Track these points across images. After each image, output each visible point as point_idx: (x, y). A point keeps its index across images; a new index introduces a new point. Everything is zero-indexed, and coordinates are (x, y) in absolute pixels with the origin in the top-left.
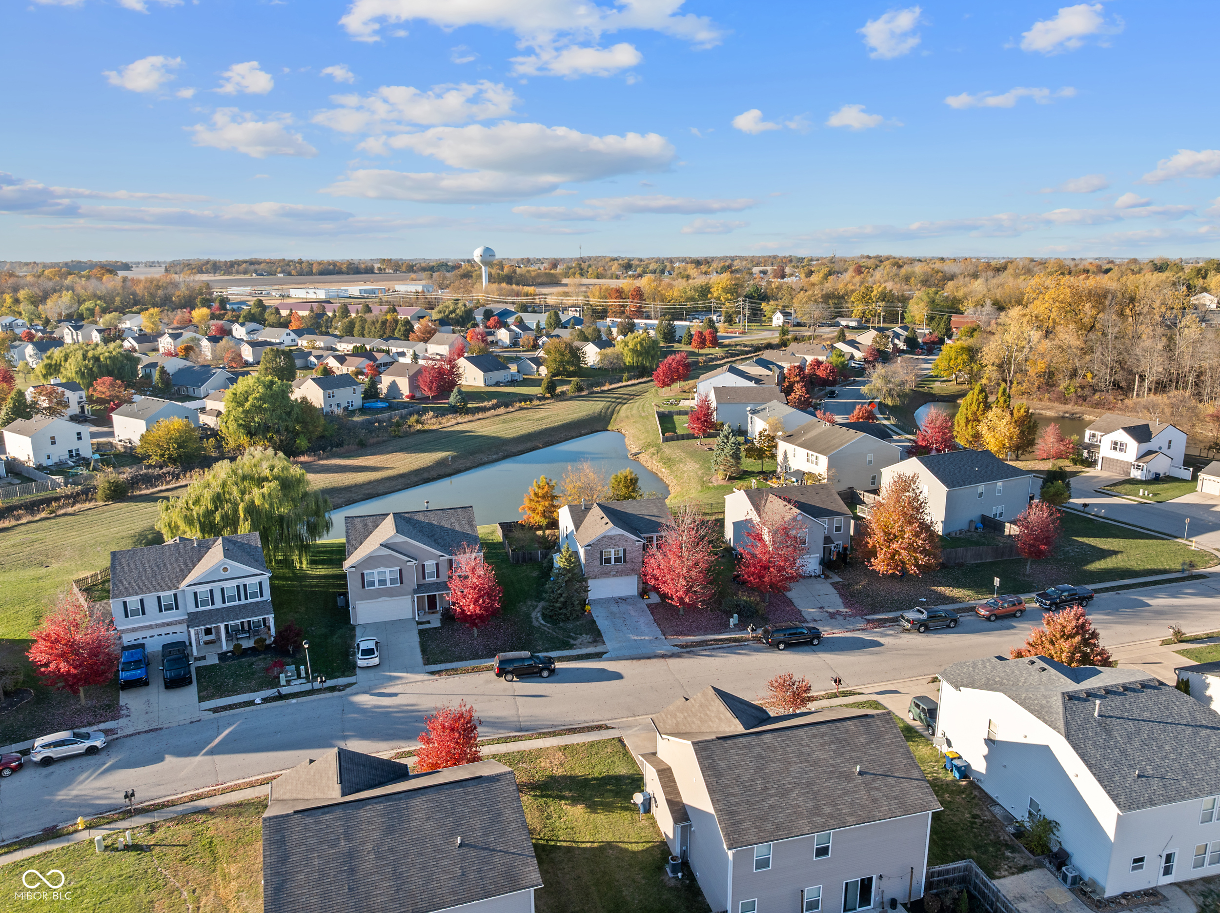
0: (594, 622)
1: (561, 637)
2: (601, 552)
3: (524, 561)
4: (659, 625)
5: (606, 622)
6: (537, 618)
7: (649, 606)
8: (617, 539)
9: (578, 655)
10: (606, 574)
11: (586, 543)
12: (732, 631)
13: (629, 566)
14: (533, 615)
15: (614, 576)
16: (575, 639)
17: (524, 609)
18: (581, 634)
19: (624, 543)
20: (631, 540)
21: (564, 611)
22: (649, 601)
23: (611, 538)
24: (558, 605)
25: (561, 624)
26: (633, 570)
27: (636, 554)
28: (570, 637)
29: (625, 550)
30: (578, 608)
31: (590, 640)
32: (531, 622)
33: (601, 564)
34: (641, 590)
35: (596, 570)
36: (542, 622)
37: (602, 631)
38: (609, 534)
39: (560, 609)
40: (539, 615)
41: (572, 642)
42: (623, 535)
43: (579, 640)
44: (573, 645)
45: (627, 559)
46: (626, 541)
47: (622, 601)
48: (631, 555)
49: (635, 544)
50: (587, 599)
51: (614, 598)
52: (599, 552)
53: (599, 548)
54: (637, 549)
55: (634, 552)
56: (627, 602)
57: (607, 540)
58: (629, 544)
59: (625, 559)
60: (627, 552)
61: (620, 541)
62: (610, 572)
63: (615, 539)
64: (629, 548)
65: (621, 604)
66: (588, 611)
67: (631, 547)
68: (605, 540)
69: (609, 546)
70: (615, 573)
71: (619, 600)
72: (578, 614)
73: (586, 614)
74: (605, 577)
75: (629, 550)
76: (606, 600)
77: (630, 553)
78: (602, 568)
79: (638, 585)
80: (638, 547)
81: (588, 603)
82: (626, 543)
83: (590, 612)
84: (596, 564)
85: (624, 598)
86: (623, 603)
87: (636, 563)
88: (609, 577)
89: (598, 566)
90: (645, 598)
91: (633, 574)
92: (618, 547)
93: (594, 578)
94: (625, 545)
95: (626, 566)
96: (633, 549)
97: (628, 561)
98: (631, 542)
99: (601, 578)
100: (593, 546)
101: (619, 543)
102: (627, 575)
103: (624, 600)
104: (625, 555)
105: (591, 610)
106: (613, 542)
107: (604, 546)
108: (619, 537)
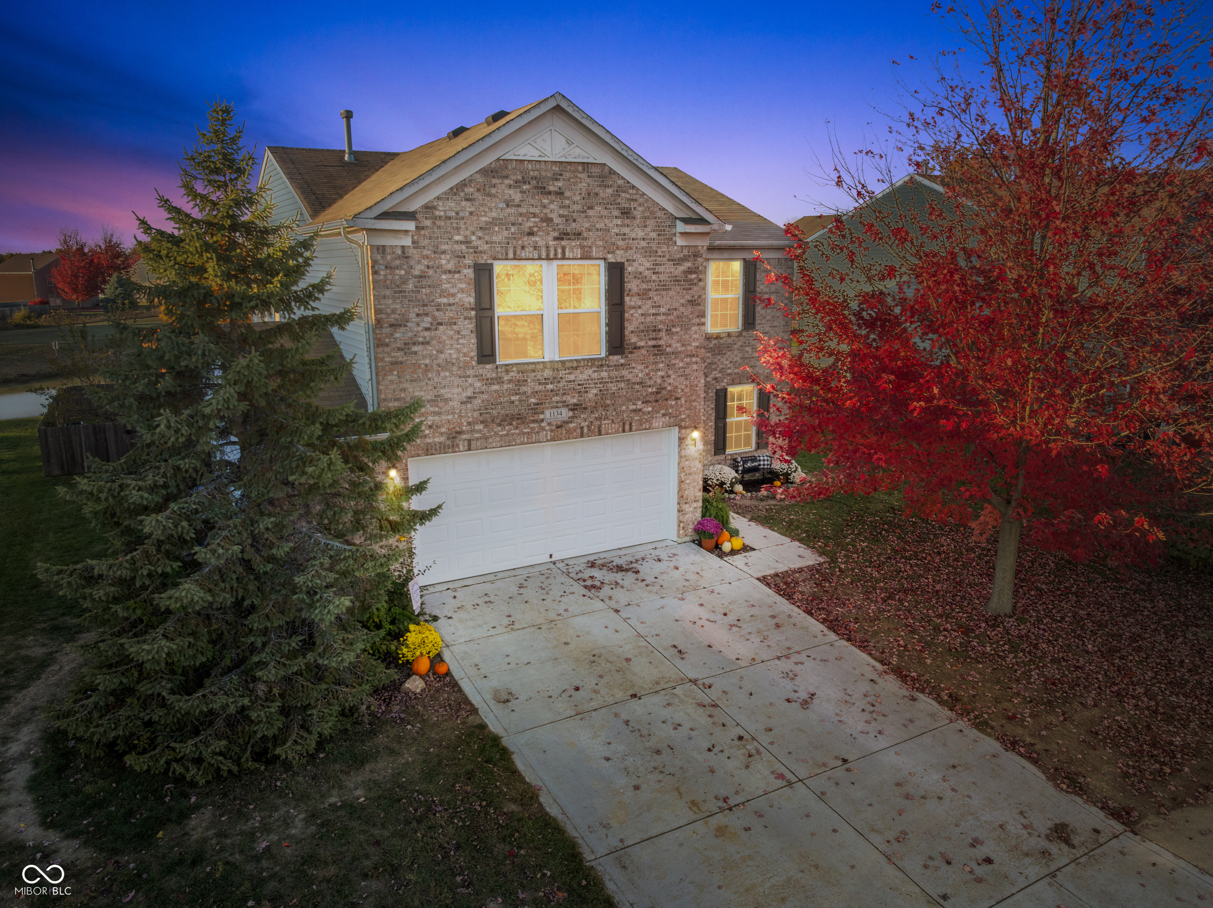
2: (483, 275)
7: (782, 586)
8: (574, 196)
10: (514, 424)
15: (560, 431)
20: (652, 209)
21: (224, 695)
22: (763, 564)
23: (540, 181)
26: (660, 397)
29: (616, 273)
30: (350, 648)
33: (485, 355)
34: (694, 512)
35: (455, 393)
38: (528, 153)
42: (605, 175)
45: (629, 327)
46: (626, 213)
47: (618, 577)
48: (647, 307)
49: (670, 240)
50: (409, 577)
51: (561, 565)
52: (470, 273)
53: (467, 242)
54: (681, 268)
55: (664, 287)
56: (650, 579)
57: (517, 197)
58: (641, 234)
59: (622, 328)
60: (632, 285)
61: (590, 213)
62: (537, 409)
63: (560, 193)
64: (642, 260)
65: (620, 595)
66: (424, 665)
67: (649, 252)
68: (504, 190)
69: (531, 234)
70: (566, 414)
71: (595, 573)
72: (351, 701)
73: (415, 684)
74: (508, 442)
75: (638, 275)
76: (520, 579)
77: (644, 295)
78: (489, 382)
79: (681, 482)
80: (685, 259)
81: (416, 606)
82: (626, 230)
83: (442, 669)
84: (451, 353)
85: (618, 561)
86: (626, 583)
87: (676, 353)
88: (531, 439)
89: (466, 365)
90: (726, 547)
91: (659, 422)
92: (582, 247)
93: (443, 449)
94: (620, 243)
95: (625, 373)
96: (661, 269)
97: (634, 339)
98: (651, 223)
99: (485, 443)
100: (428, 223)
101: (582, 224)
102: (626, 427)
103: (620, 569)
104: (621, 303)
105: (447, 656)
106: (553, 209)
107: (499, 235)
108: (585, 183)
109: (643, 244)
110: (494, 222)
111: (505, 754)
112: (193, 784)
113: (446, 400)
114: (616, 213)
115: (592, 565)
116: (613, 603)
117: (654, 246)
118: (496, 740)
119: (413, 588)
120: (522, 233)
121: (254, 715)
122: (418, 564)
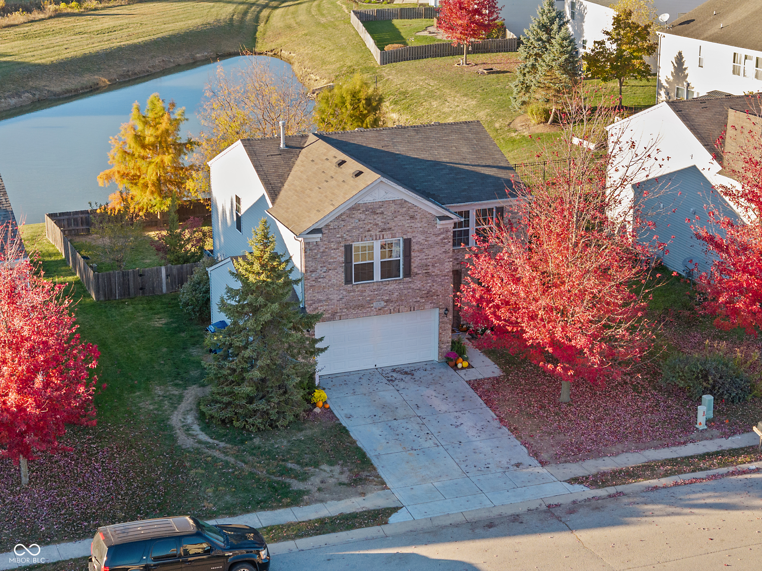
0: (344, 431)
1: (262, 473)
2: (348, 249)
3: (126, 293)
4: (514, 431)
5: (376, 430)
6: (188, 429)
7: (475, 385)
8: (388, 214)
9: (322, 521)
10: (361, 308)
11: (308, 225)
12: (703, 436)
13: (417, 284)
14: (176, 420)
15: (380, 311)
16: (303, 477)
17: (147, 405)
18: (316, 465)
19: (407, 223)
20: (425, 214)
21: (261, 405)
22: (473, 375)
23: (373, 210)
24: (247, 389)
25: (257, 441)
26: (429, 295)
27: (437, 251)
28: (286, 472)
29: (408, 243)
30: (298, 396)
31: (344, 478)
32: (173, 439)
33: (348, 281)
34: (447, 347)
35: (335, 297)
36: (203, 437)
37: (370, 454)
38: (368, 199)
39: (251, 400)
40: (190, 419)
41: (296, 485)
42: (402, 203)
43: (316, 480)
44: (301, 493)
45: (413, 265)
46: (412, 217)
47: (403, 377)
48: (422, 256)
49: (434, 226)
50: (314, 373)
51: (379, 370)
52: (343, 249)
53: (342, 237)
54: (440, 238)
55: (431, 247)
56: (417, 378)
57: (363, 217)
58: (419, 225)
59: (410, 266)
60: (415, 247)
61: (395, 219)
62: (370, 302)
63: (382, 213)
64: (419, 236)
65: (402, 385)
66: (321, 404)
67: (423, 233)
68: (358, 215)
69: (369, 231)
70: (383, 304)
71: (395, 375)
73: (317, 410)
74: (357, 316)
75: (418, 243)
76: (360, 375)
77: (421, 251)
78: (349, 292)
79: (440, 334)
80: (442, 233)
81: (317, 383)
82: (412, 224)
83: (327, 406)
84: (334, 281)
85: (406, 370)
86: (406, 380)
87: (437, 275)
88: (368, 315)
89: (340, 286)
90: (460, 366)
91: (428, 306)
92: (392, 234)
93: (329, 319)
94: (409, 230)
95: (411, 285)
96: (429, 239)
97: (416, 270)
98: (424, 220)
99: (347, 317)
100: (327, 231)
101: (392, 224)
102: (412, 309)
103: (406, 373)
104: (410, 255)
105: (328, 402)
106: (379, 220)
107: (355, 233)
108: (393, 207)
109: (421, 229)
110: (353, 228)
111: (347, 431)
113: (331, 300)
114: (408, 218)
115: (394, 371)
116: (397, 388)
117: (426, 230)
118: (344, 428)
119: (317, 377)
120: (365, 231)
122: (318, 368)
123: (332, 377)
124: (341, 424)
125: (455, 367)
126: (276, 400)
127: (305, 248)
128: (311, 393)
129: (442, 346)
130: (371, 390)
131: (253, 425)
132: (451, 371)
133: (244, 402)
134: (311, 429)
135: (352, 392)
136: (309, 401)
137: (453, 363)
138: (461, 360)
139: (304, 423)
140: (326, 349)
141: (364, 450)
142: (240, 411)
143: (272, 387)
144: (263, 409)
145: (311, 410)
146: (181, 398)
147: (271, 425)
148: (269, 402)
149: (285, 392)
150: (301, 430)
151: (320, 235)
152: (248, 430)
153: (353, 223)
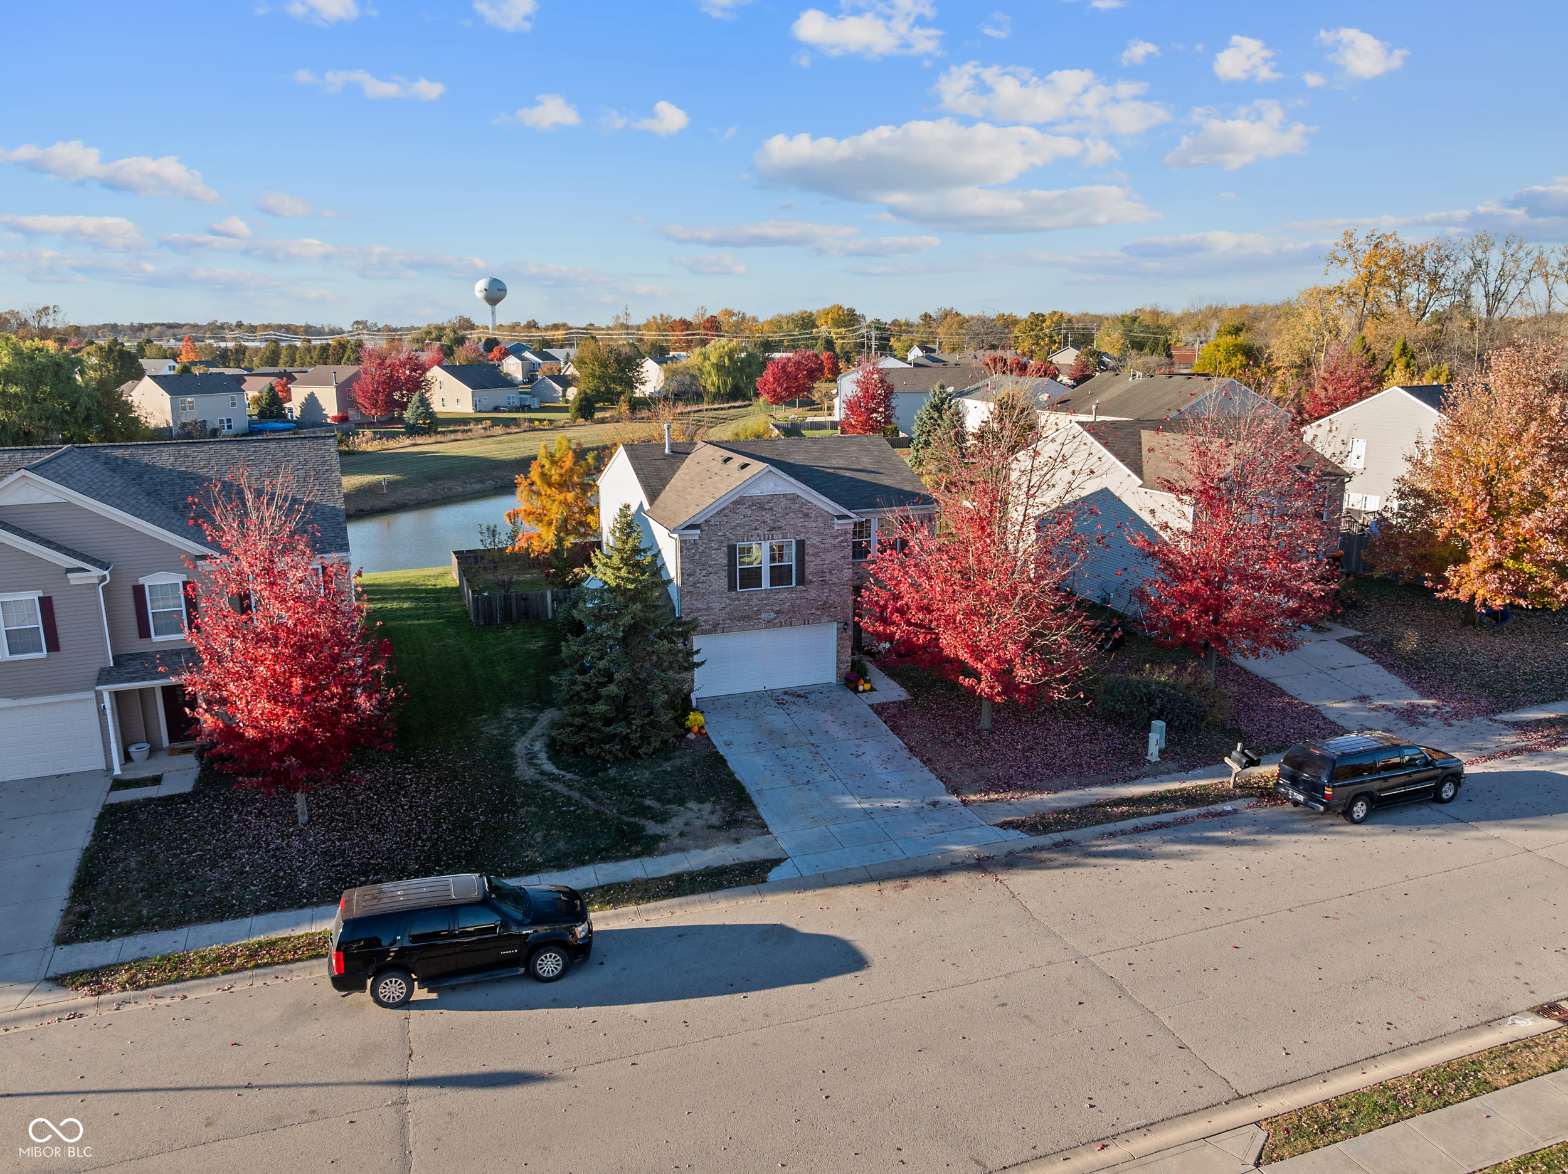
0: (721, 761)
1: (611, 812)
2: (731, 549)
3: (508, 618)
4: (927, 762)
5: (759, 760)
6: (531, 757)
7: (880, 709)
8: (779, 510)
9: (678, 877)
10: (745, 620)
11: (684, 519)
12: (1153, 773)
13: (813, 594)
14: (520, 747)
15: (770, 624)
16: (662, 818)
17: (492, 730)
18: (682, 802)
19: (800, 522)
20: (821, 512)
21: (620, 728)
22: (877, 698)
23: (761, 504)
24: (600, 708)
25: (612, 772)
26: (825, 607)
27: (834, 556)
28: (644, 811)
29: (801, 545)
30: (666, 717)
31: (715, 820)
32: (512, 769)
33: (732, 587)
34: (846, 667)
35: (716, 606)
36: (549, 767)
37: (751, 789)
38: (755, 492)
39: (608, 722)
40: (538, 746)
41: (653, 828)
42: (795, 498)
43: (678, 822)
44: (657, 839)
45: (807, 572)
46: (806, 515)
47: (796, 700)
48: (818, 561)
49: (831, 526)
50: (691, 690)
51: (769, 692)
52: (725, 549)
53: (724, 535)
54: (838, 540)
55: (828, 550)
56: (812, 702)
57: (749, 512)
58: (815, 525)
59: (804, 572)
60: (809, 550)
61: (787, 517)
62: (758, 612)
63: (771, 509)
64: (815, 537)
65: (794, 708)
66: (696, 729)
67: (819, 534)
68: (743, 510)
69: (756, 529)
70: (773, 615)
71: (786, 697)
72: (666, 737)
73: (691, 736)
74: (742, 629)
75: (813, 545)
76: (747, 698)
77: (816, 555)
78: (733, 600)
79: (838, 652)
80: (840, 535)
81: (694, 704)
82: (806, 524)
83: (704, 731)
84: (715, 587)
85: (800, 692)
86: (799, 703)
87: (835, 584)
88: (755, 628)
89: (723, 592)
90: (861, 688)
91: (824, 619)
92: (782, 534)
93: (710, 632)
94: (803, 530)
95: (805, 594)
96: (826, 541)
97: (810, 577)
98: (820, 519)
99: (731, 629)
100: (706, 528)
101: (783, 523)
102: (806, 622)
103: (799, 696)
104: (804, 559)
105: (706, 727)
106: (768, 517)
107: (740, 531)
108: (784, 503)
109: (816, 530)
110: (738, 525)
111: (725, 761)
112: (608, 761)
113: (712, 609)
114: (800, 516)
115: (785, 693)
116: (788, 712)
117: (822, 530)
118: (722, 757)
119: (693, 696)
120: (752, 529)
121: (631, 736)
122: (696, 685)
123: (713, 699)
124: (718, 752)
125: (855, 690)
126: (638, 722)
127: (681, 547)
128: (685, 715)
129: (842, 666)
130: (757, 714)
131: (610, 753)
132: (851, 694)
133: (599, 724)
134: (681, 757)
135: (735, 715)
136: (682, 725)
137: (852, 686)
138: (862, 681)
139: (674, 751)
140: (703, 663)
141: (744, 784)
142: (595, 735)
143: (635, 707)
144: (621, 732)
145: (684, 736)
146: (533, 722)
147: (632, 753)
148: (631, 724)
149: (651, 713)
150: (668, 759)
151: (698, 532)
152: (603, 759)
153: (738, 519)
